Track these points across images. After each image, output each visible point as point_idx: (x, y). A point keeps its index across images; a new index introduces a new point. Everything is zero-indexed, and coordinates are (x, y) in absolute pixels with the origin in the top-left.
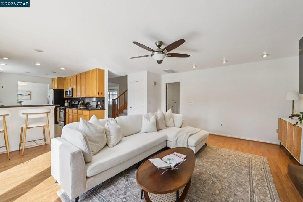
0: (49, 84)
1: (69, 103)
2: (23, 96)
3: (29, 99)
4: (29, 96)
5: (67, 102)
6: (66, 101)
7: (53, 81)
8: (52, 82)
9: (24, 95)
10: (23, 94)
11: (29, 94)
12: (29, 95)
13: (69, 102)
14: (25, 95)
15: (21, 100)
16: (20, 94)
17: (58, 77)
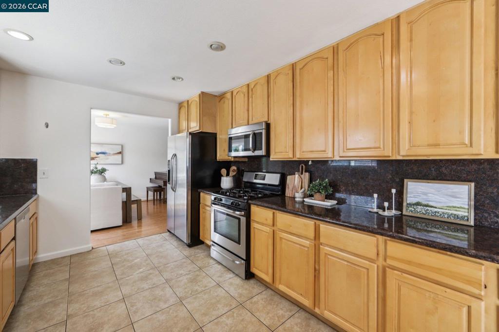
0: (170, 120)
1: (234, 176)
2: (107, 157)
3: (121, 163)
4: (120, 156)
5: (228, 175)
6: (224, 171)
7: (184, 111)
8: (179, 113)
9: (109, 154)
10: (107, 152)
11: (120, 150)
12: (120, 153)
13: (232, 174)
14: (112, 153)
15: (105, 167)
16: (103, 151)
17: (203, 93)
